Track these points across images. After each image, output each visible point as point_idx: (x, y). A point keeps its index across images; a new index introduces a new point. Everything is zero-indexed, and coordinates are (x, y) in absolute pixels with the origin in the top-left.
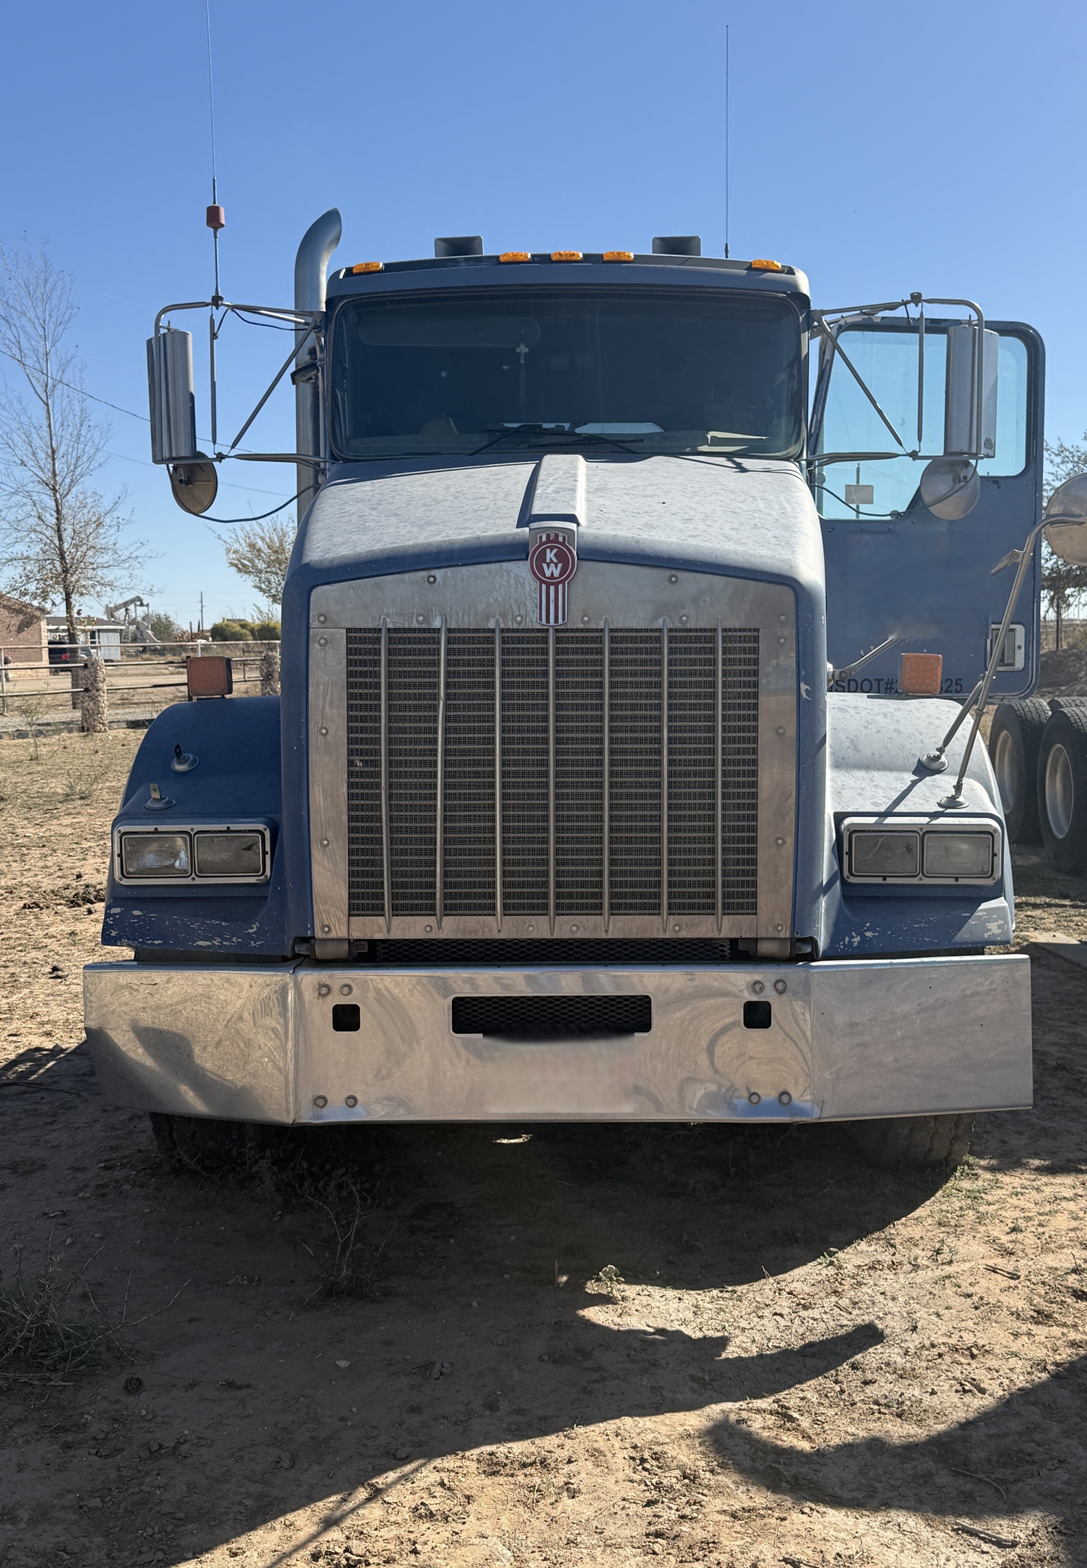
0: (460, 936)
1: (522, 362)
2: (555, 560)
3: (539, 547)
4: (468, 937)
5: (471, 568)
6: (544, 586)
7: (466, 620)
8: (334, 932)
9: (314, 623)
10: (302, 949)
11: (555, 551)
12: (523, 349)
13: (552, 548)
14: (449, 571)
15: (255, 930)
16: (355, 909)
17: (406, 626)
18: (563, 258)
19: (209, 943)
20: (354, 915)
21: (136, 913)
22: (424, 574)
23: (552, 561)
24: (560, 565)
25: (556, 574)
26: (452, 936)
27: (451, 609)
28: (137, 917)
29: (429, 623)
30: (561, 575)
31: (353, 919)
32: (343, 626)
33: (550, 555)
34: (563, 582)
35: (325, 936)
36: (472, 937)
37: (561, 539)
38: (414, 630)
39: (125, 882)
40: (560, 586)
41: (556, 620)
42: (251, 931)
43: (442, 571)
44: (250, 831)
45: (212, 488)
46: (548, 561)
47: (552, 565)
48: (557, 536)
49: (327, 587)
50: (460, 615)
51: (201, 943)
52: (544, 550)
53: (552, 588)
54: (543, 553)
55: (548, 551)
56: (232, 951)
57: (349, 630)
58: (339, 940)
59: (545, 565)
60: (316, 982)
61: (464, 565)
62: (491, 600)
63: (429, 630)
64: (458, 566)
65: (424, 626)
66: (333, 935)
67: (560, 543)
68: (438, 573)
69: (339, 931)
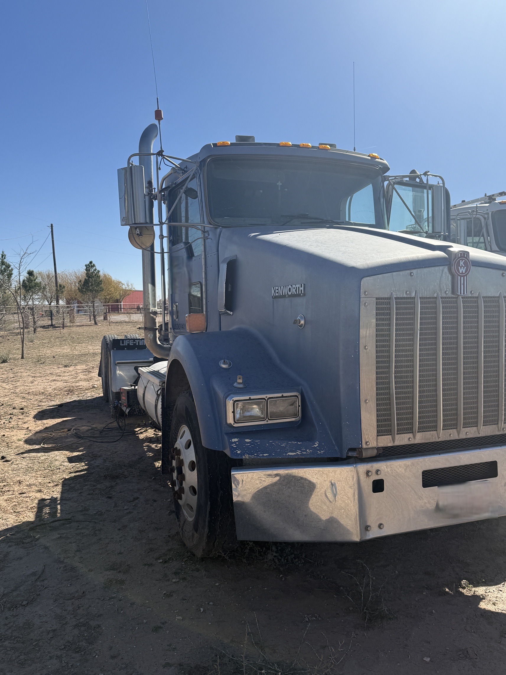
0: (423, 441)
1: (279, 189)
2: (463, 266)
3: (458, 259)
4: (426, 442)
5: (428, 269)
6: (459, 277)
7: (426, 293)
8: (371, 444)
9: (362, 295)
10: (355, 454)
11: (463, 261)
12: (279, 184)
13: (462, 260)
14: (419, 270)
15: (317, 445)
16: (380, 433)
17: (401, 296)
18: (305, 146)
19: (295, 454)
20: (380, 435)
21: (247, 440)
22: (409, 272)
23: (462, 266)
24: (465, 268)
25: (464, 272)
26: (420, 442)
27: (420, 289)
28: (248, 443)
29: (410, 295)
30: (466, 272)
31: (379, 437)
32: (375, 296)
33: (461, 263)
34: (466, 275)
35: (367, 447)
36: (428, 441)
37: (466, 256)
38: (404, 298)
39: (236, 425)
40: (465, 277)
41: (464, 293)
42: (316, 446)
43: (416, 270)
44: (291, 396)
45: (152, 238)
46: (461, 266)
47: (462, 267)
48: (464, 254)
49: (368, 278)
50: (423, 291)
51: (290, 454)
52: (459, 261)
53: (462, 278)
54: (459, 262)
55: (461, 261)
56: (309, 457)
57: (377, 299)
58: (373, 448)
59: (459, 268)
60: (366, 470)
61: (425, 267)
62: (436, 284)
63: (410, 298)
64: (423, 268)
65: (408, 296)
66: (370, 446)
67: (465, 258)
68: (414, 271)
69: (373, 444)
